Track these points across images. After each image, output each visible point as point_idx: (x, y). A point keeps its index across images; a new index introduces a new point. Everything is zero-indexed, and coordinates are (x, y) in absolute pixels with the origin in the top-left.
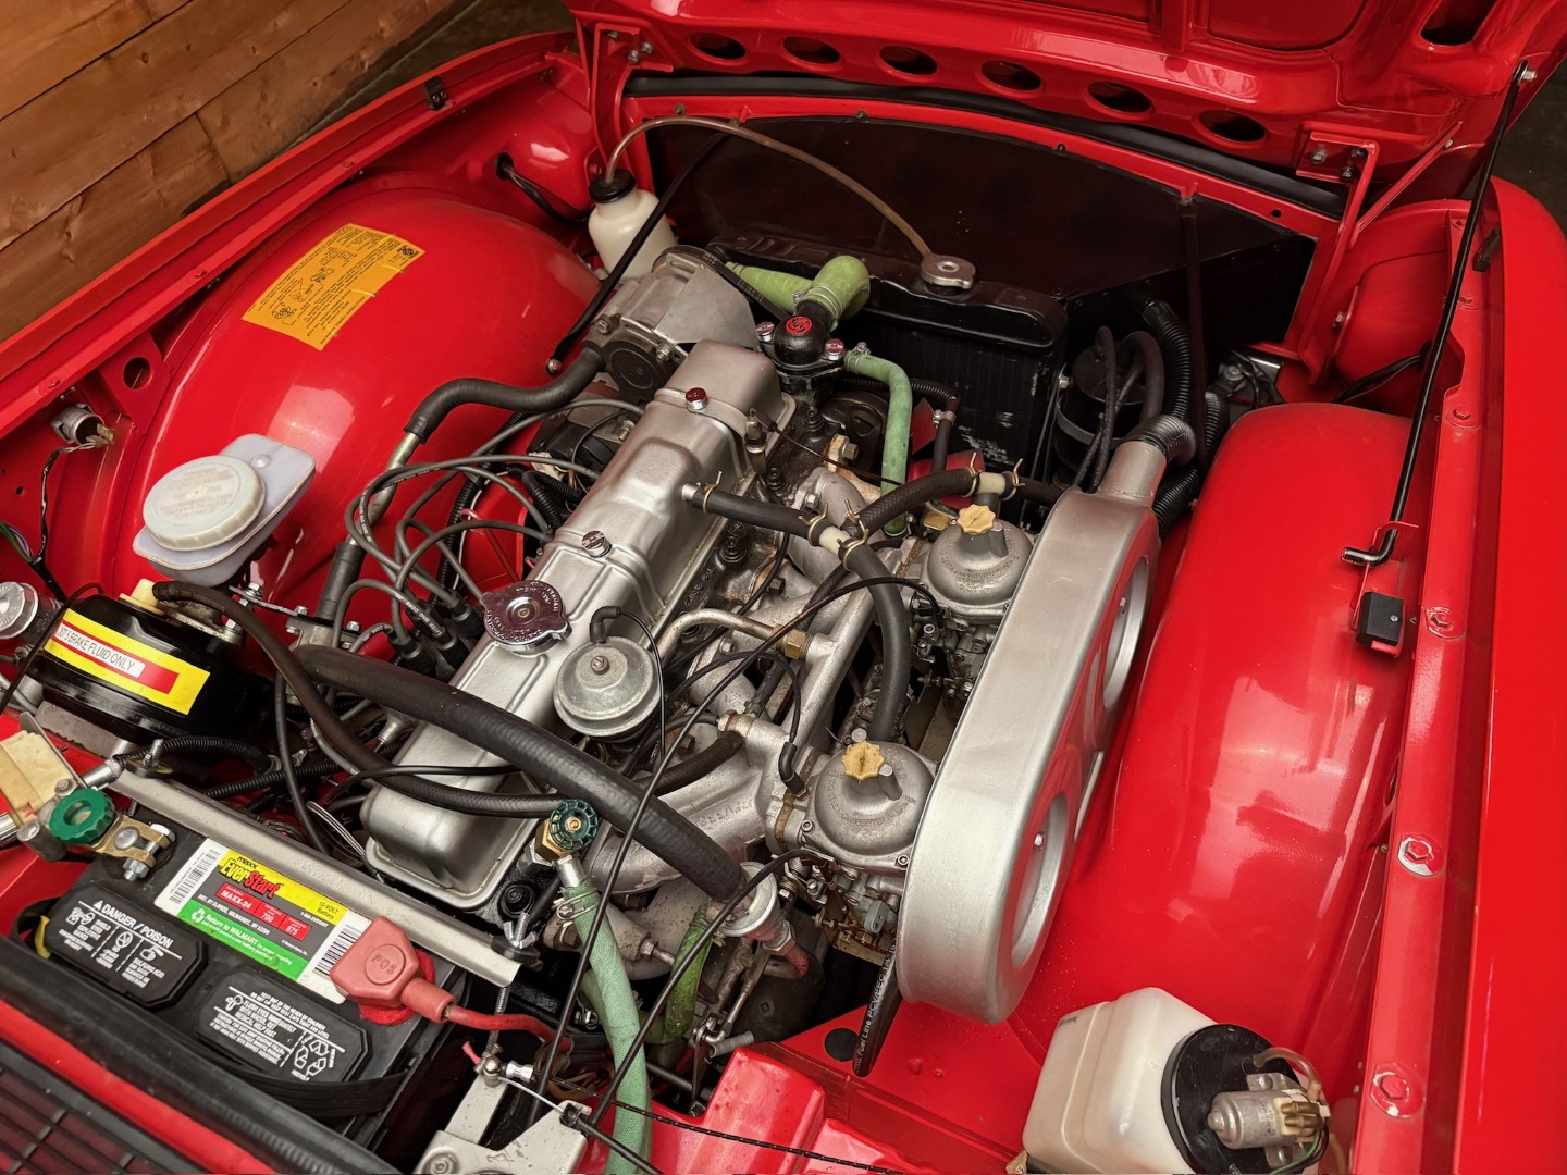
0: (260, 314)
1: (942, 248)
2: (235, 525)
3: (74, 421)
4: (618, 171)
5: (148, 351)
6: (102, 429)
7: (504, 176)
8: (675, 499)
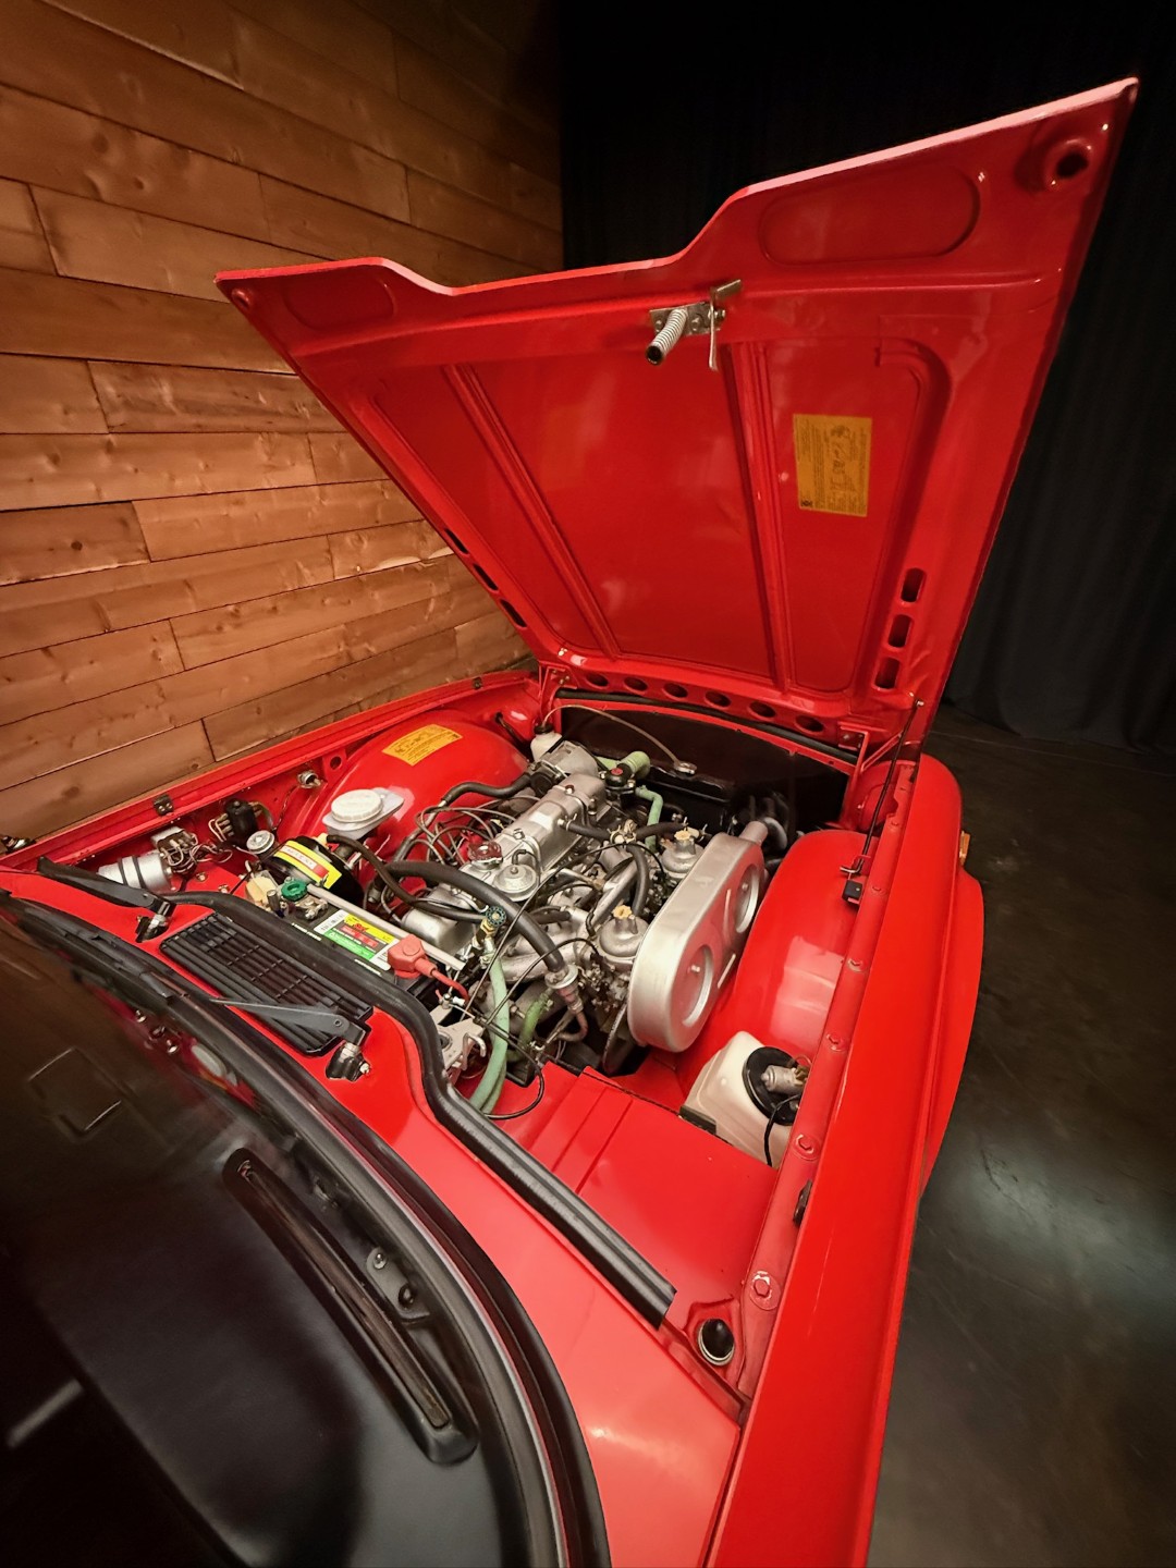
0: (390, 750)
1: (682, 759)
2: (369, 814)
3: (307, 776)
4: (547, 724)
5: (342, 756)
6: (316, 781)
7: (498, 721)
8: (555, 824)
